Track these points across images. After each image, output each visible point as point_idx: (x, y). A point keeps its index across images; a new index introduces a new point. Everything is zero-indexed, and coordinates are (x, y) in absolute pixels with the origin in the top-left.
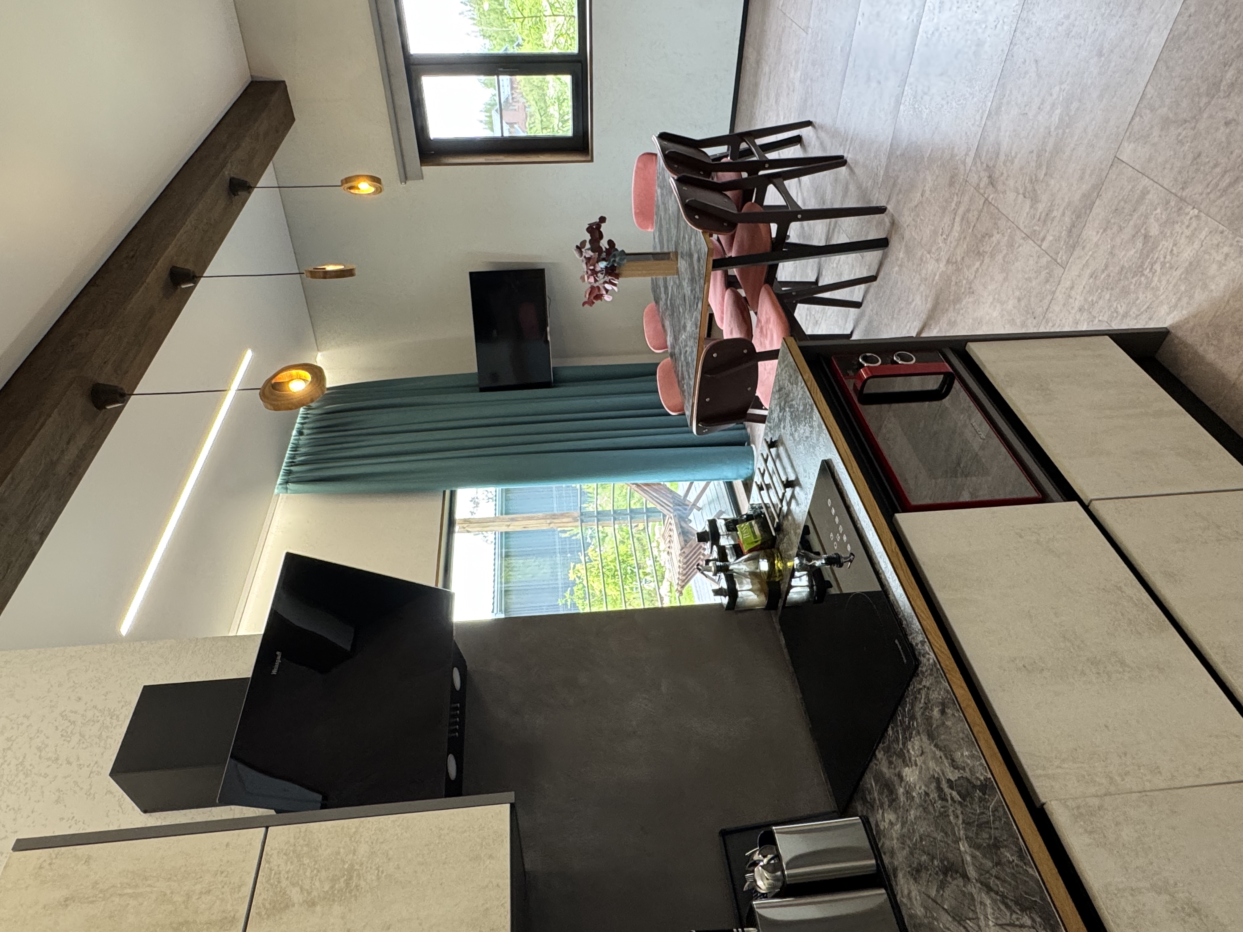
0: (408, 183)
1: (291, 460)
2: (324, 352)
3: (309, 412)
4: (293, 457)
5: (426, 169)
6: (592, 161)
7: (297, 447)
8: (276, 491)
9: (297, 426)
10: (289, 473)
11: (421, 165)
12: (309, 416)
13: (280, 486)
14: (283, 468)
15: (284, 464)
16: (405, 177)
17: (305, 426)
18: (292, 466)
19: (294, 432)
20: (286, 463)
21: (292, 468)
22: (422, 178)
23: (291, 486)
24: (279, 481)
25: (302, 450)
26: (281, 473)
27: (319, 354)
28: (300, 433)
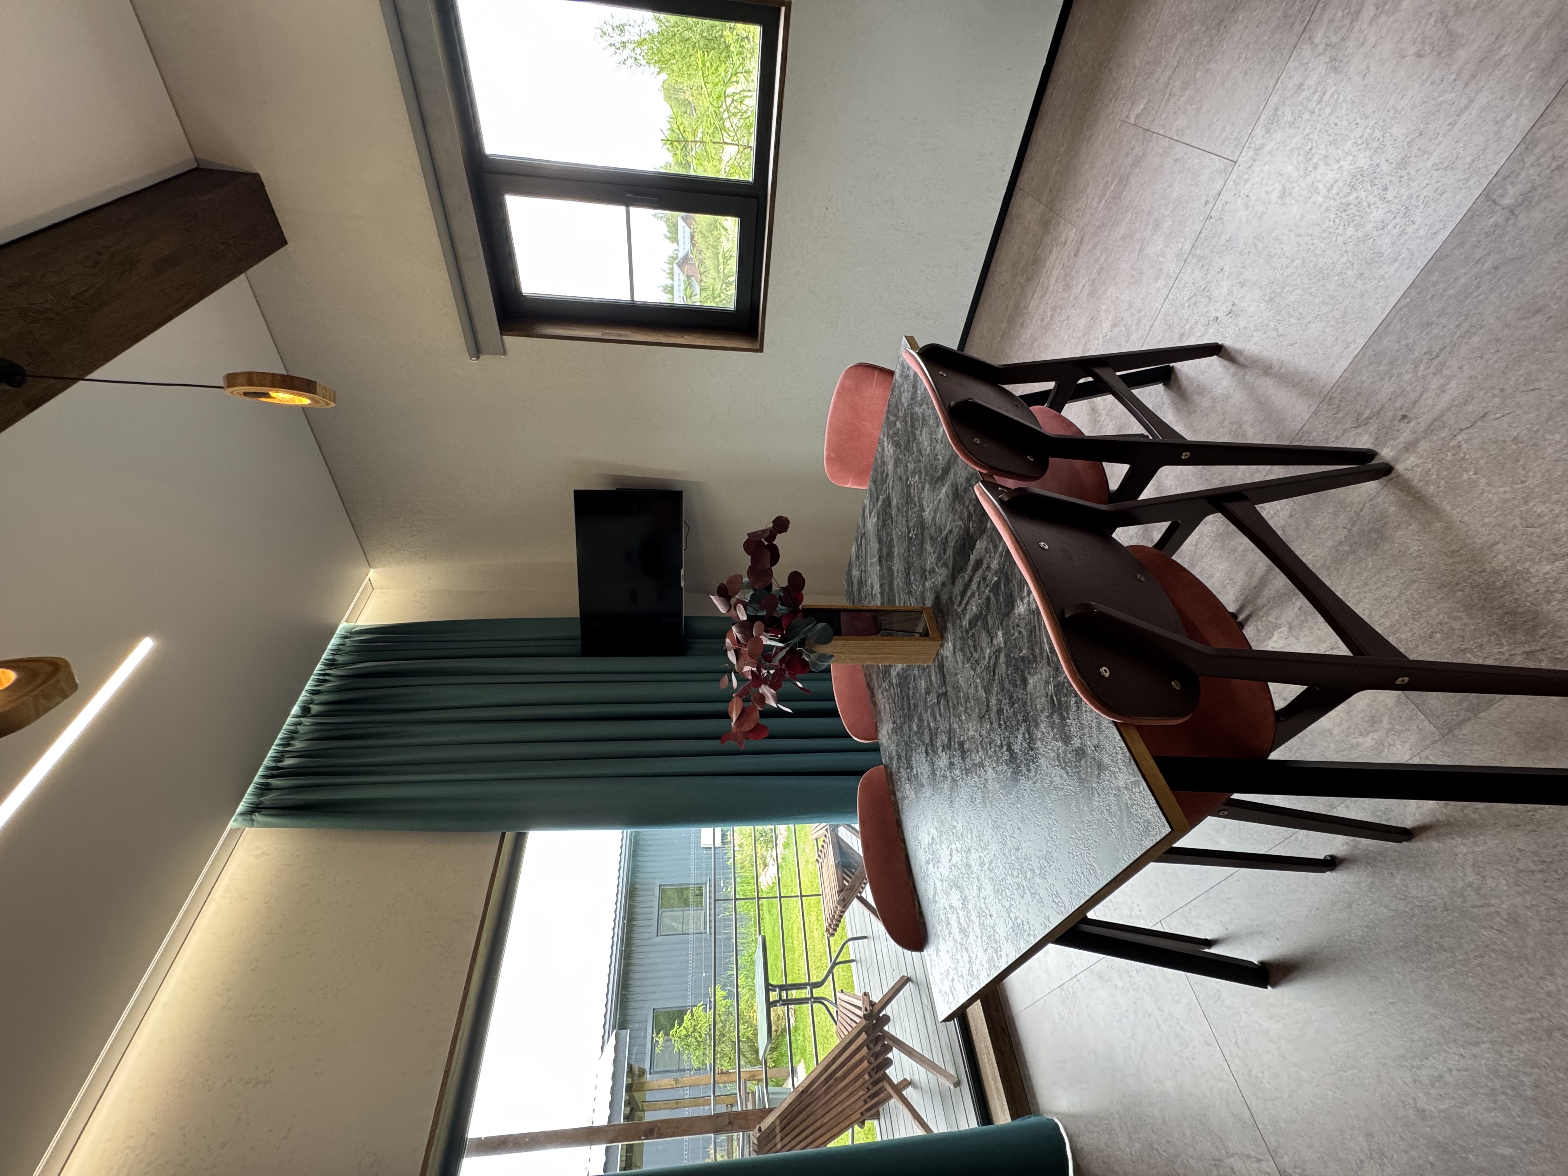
0: (482, 358)
1: (274, 764)
2: (379, 569)
3: (327, 672)
4: (279, 758)
5: (510, 341)
6: (761, 350)
7: (292, 738)
8: (232, 824)
9: (303, 696)
10: (264, 788)
11: (501, 334)
12: (327, 678)
13: (240, 818)
14: (256, 779)
15: (260, 772)
16: (477, 350)
17: (315, 697)
18: (272, 776)
19: (295, 710)
20: (268, 768)
21: (269, 781)
22: (505, 352)
23: (257, 817)
24: (241, 808)
25: (298, 745)
26: (250, 789)
27: (372, 570)
28: (305, 711)
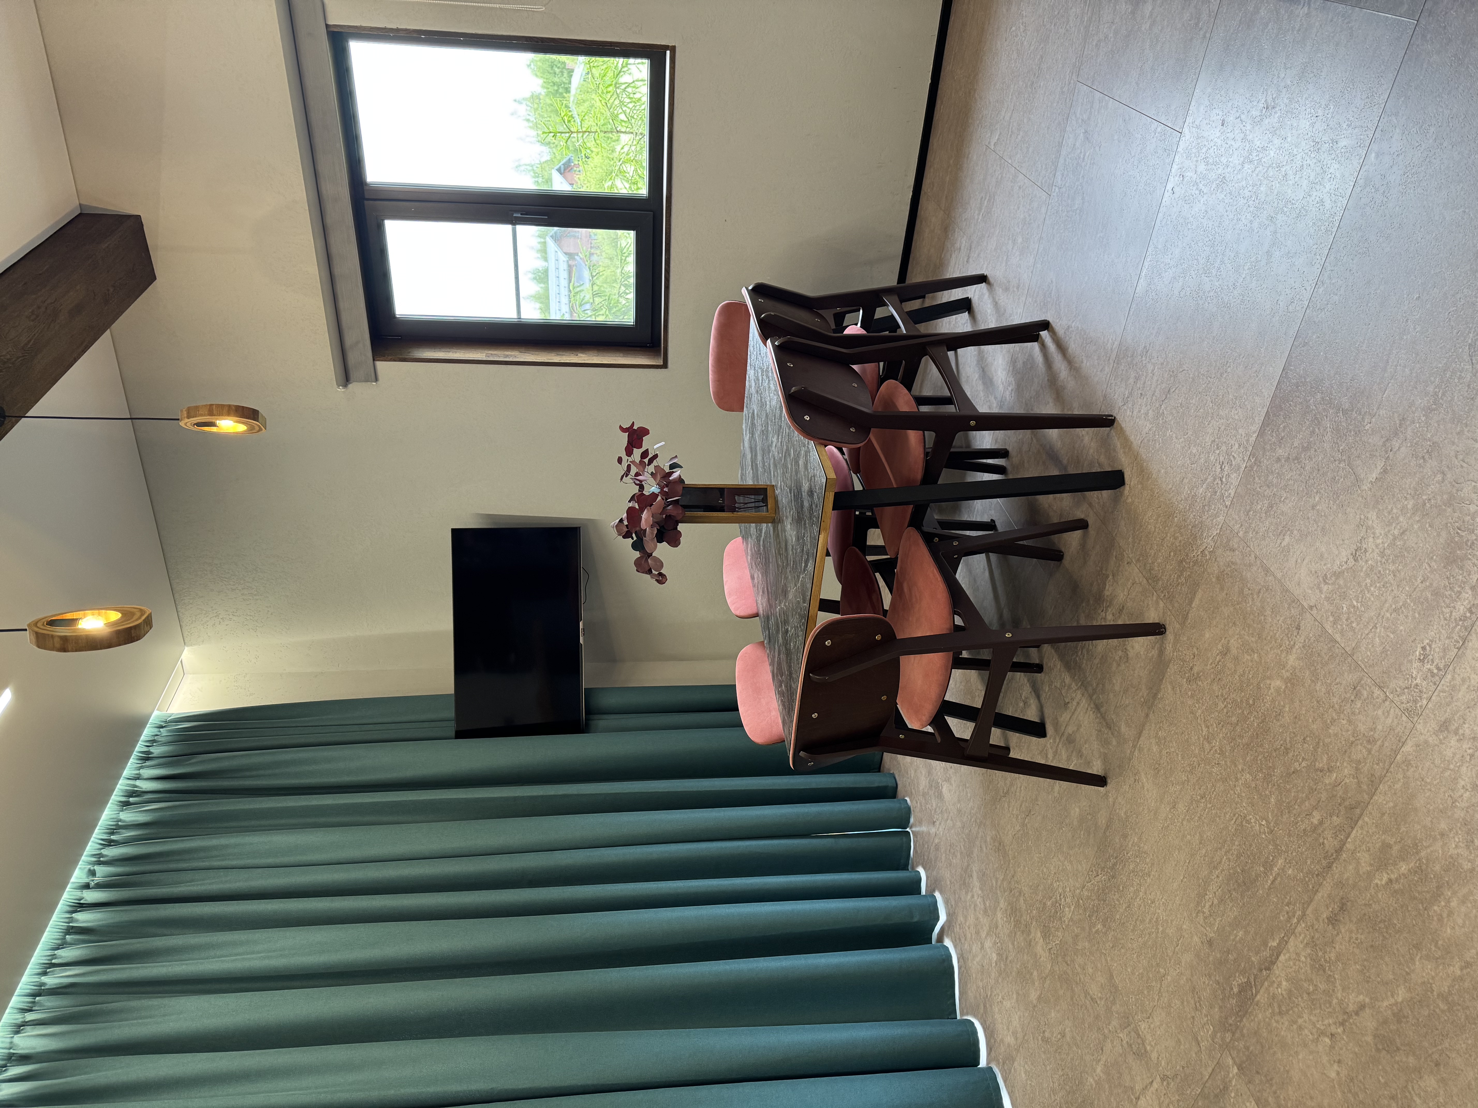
0: (350, 386)
2: (195, 647)
5: (384, 366)
6: (665, 365)
11: (374, 360)
16: (346, 377)
22: (376, 379)
27: (186, 648)
